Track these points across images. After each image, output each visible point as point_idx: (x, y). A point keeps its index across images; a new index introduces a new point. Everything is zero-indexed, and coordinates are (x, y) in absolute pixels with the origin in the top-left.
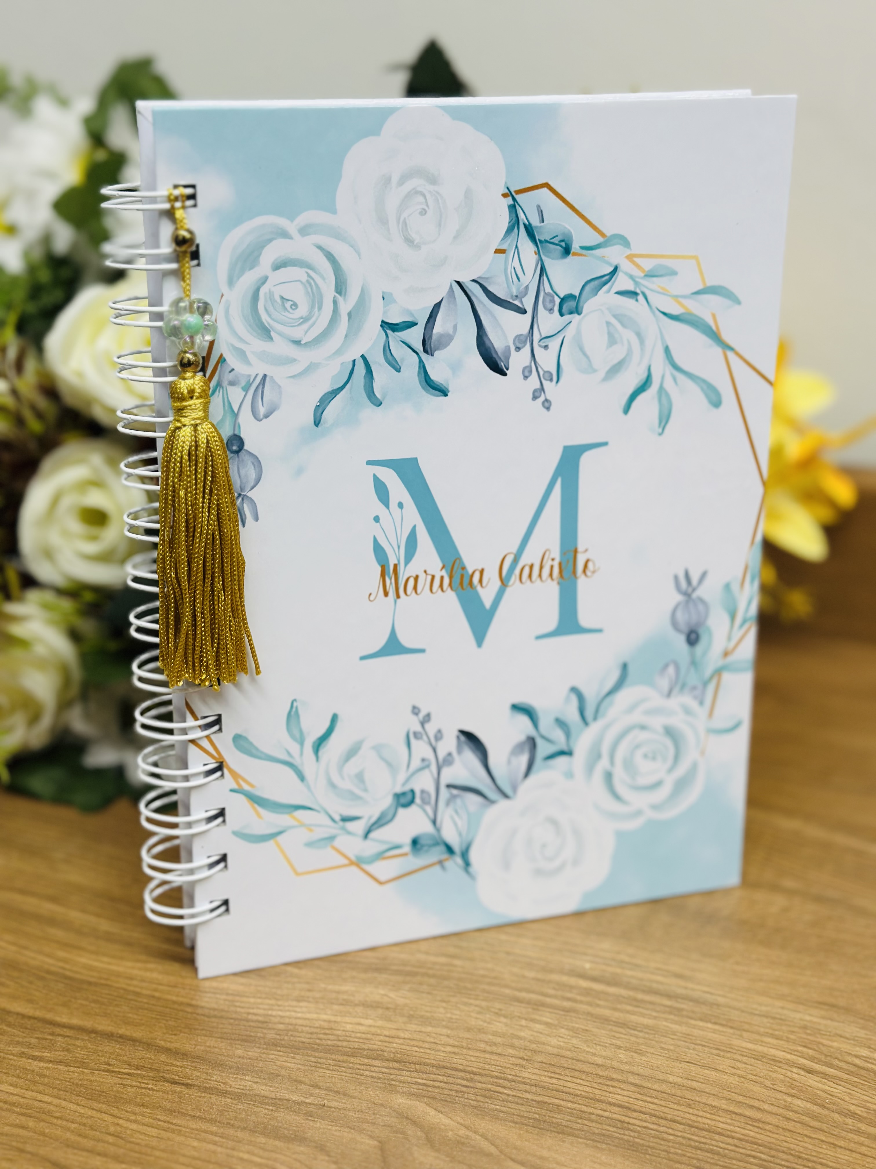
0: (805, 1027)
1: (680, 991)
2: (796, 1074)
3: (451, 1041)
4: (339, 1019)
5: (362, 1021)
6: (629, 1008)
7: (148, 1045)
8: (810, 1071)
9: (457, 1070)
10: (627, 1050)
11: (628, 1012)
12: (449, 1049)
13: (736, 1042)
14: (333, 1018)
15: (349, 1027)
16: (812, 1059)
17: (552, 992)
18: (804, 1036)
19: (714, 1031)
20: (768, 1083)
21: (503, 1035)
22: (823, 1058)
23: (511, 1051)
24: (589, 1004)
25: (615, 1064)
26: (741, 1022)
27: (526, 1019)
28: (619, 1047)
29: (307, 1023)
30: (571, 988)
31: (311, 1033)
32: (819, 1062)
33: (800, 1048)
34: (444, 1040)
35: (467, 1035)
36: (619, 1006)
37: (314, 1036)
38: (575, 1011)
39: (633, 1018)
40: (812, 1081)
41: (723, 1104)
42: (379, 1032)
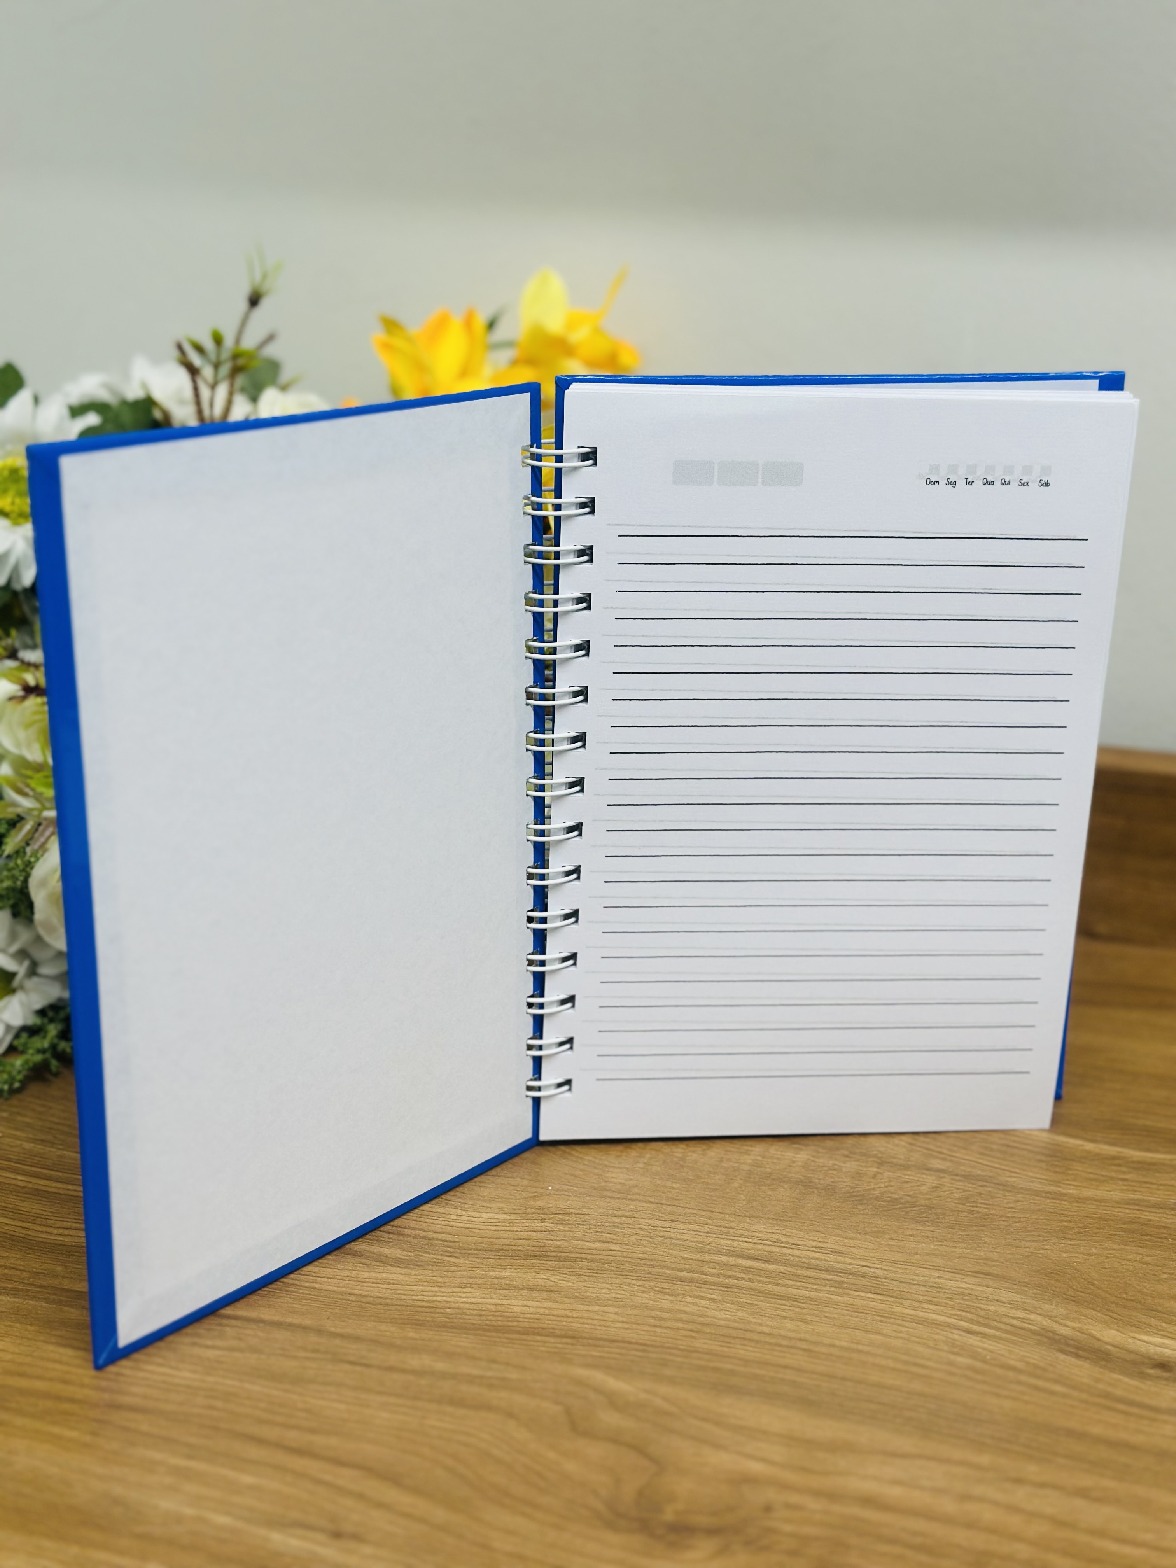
0: (963, 1294)
1: (838, 1266)
2: (956, 1335)
3: (621, 1319)
4: (505, 1302)
5: (530, 1303)
6: (791, 1282)
7: (320, 1332)
8: (970, 1332)
9: (629, 1343)
10: (792, 1319)
11: (791, 1287)
12: (619, 1325)
13: (898, 1309)
14: (499, 1302)
15: (517, 1309)
16: (971, 1321)
17: (713, 1271)
18: (962, 1302)
19: (875, 1300)
20: (932, 1344)
21: (670, 1311)
22: (981, 1320)
23: (680, 1325)
24: (751, 1281)
25: (783, 1333)
26: (900, 1291)
27: (690, 1296)
28: (785, 1318)
29: (475, 1307)
30: (732, 1266)
31: (481, 1315)
32: (978, 1323)
33: (959, 1313)
34: (613, 1316)
35: (636, 1312)
36: (780, 1282)
37: (483, 1318)
38: (736, 1287)
39: (794, 1291)
40: (973, 1340)
41: (890, 1363)
42: (547, 1312)
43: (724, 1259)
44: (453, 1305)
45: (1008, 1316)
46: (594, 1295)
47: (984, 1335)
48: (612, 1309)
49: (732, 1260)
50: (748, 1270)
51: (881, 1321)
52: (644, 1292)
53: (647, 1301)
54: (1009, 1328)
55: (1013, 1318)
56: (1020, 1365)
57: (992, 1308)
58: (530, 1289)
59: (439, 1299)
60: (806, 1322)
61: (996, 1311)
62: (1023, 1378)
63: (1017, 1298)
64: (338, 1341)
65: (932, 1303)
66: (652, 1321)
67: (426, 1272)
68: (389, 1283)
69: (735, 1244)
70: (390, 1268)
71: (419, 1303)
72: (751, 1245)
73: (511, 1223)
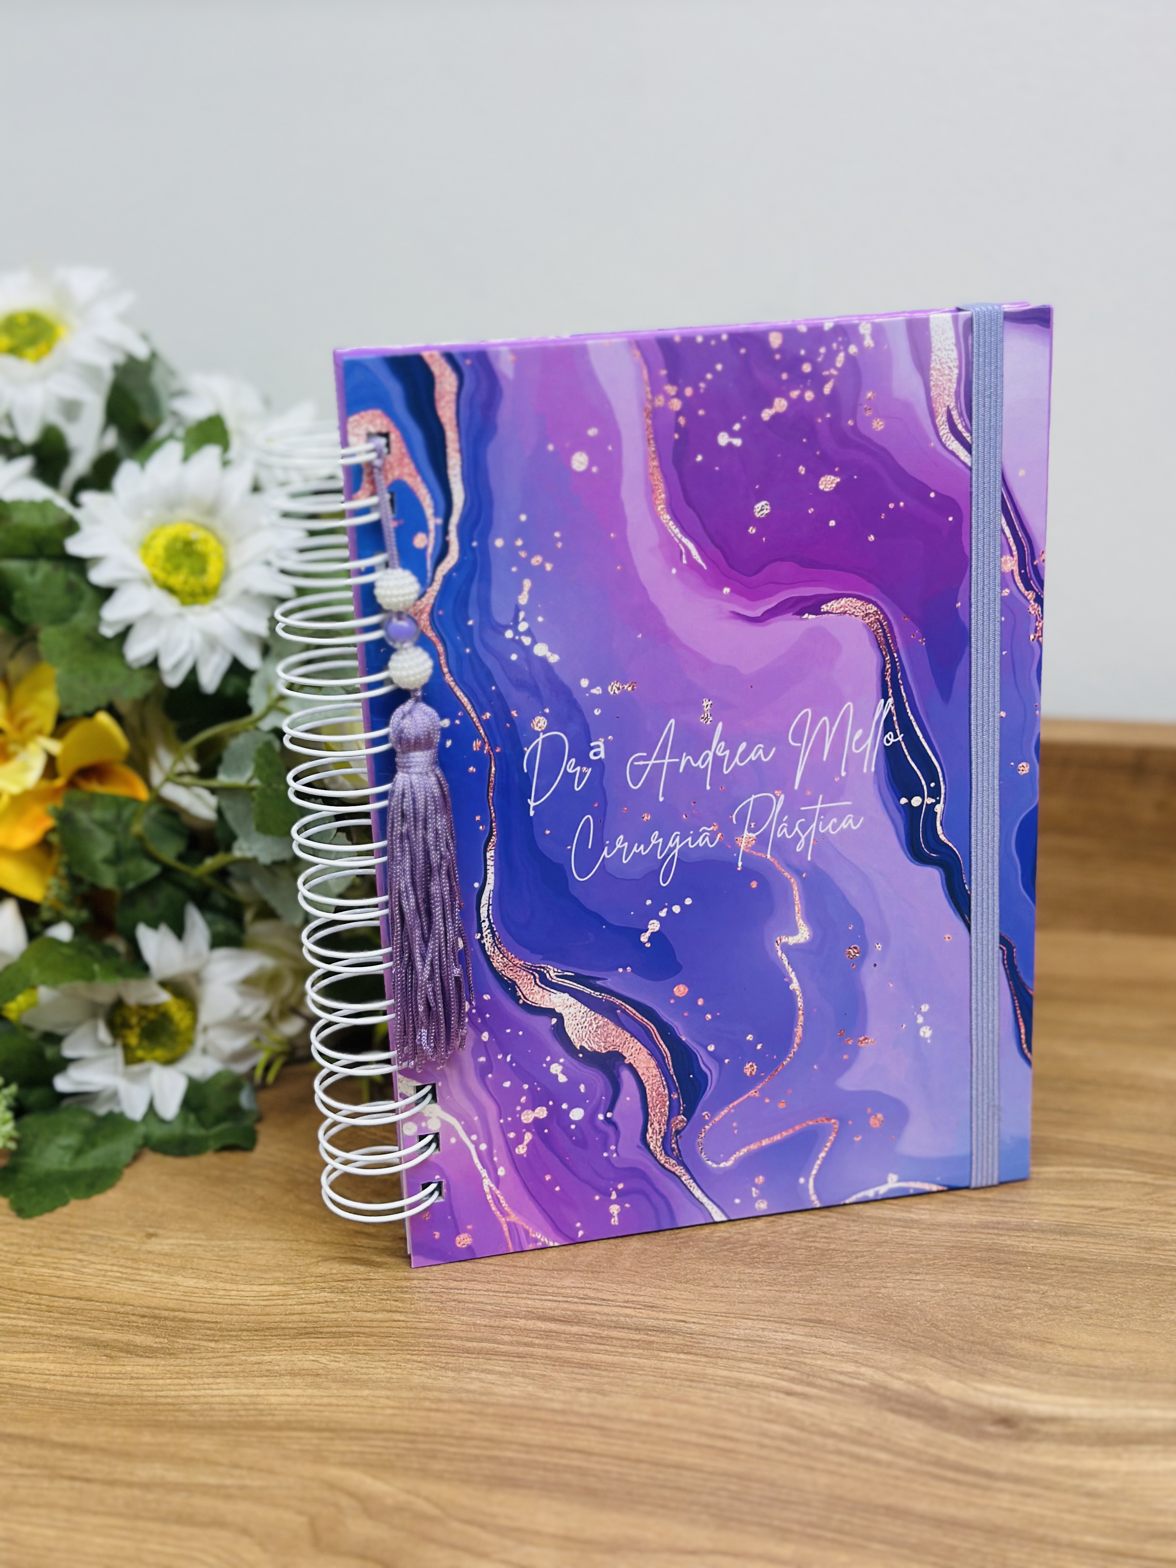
43: (522, 1322)
44: (202, 1400)
45: (834, 1371)
46: (366, 1377)
47: (805, 1396)
48: (384, 1393)
49: (531, 1324)
50: (547, 1334)
51: (690, 1387)
52: (422, 1369)
53: (426, 1380)
54: (835, 1385)
55: (841, 1373)
56: (841, 1430)
57: (819, 1362)
58: (293, 1374)
59: (187, 1393)
60: (603, 1393)
61: (821, 1367)
62: (845, 1446)
63: (849, 1348)
64: (59, 1453)
65: (751, 1360)
66: (427, 1404)
67: (178, 1361)
68: (132, 1378)
69: (538, 1304)
70: (137, 1359)
71: (163, 1400)
72: (555, 1304)
73: (286, 1295)
